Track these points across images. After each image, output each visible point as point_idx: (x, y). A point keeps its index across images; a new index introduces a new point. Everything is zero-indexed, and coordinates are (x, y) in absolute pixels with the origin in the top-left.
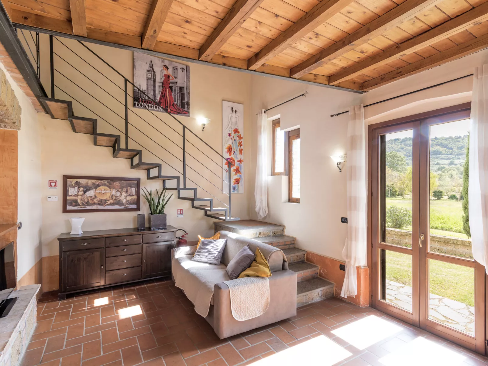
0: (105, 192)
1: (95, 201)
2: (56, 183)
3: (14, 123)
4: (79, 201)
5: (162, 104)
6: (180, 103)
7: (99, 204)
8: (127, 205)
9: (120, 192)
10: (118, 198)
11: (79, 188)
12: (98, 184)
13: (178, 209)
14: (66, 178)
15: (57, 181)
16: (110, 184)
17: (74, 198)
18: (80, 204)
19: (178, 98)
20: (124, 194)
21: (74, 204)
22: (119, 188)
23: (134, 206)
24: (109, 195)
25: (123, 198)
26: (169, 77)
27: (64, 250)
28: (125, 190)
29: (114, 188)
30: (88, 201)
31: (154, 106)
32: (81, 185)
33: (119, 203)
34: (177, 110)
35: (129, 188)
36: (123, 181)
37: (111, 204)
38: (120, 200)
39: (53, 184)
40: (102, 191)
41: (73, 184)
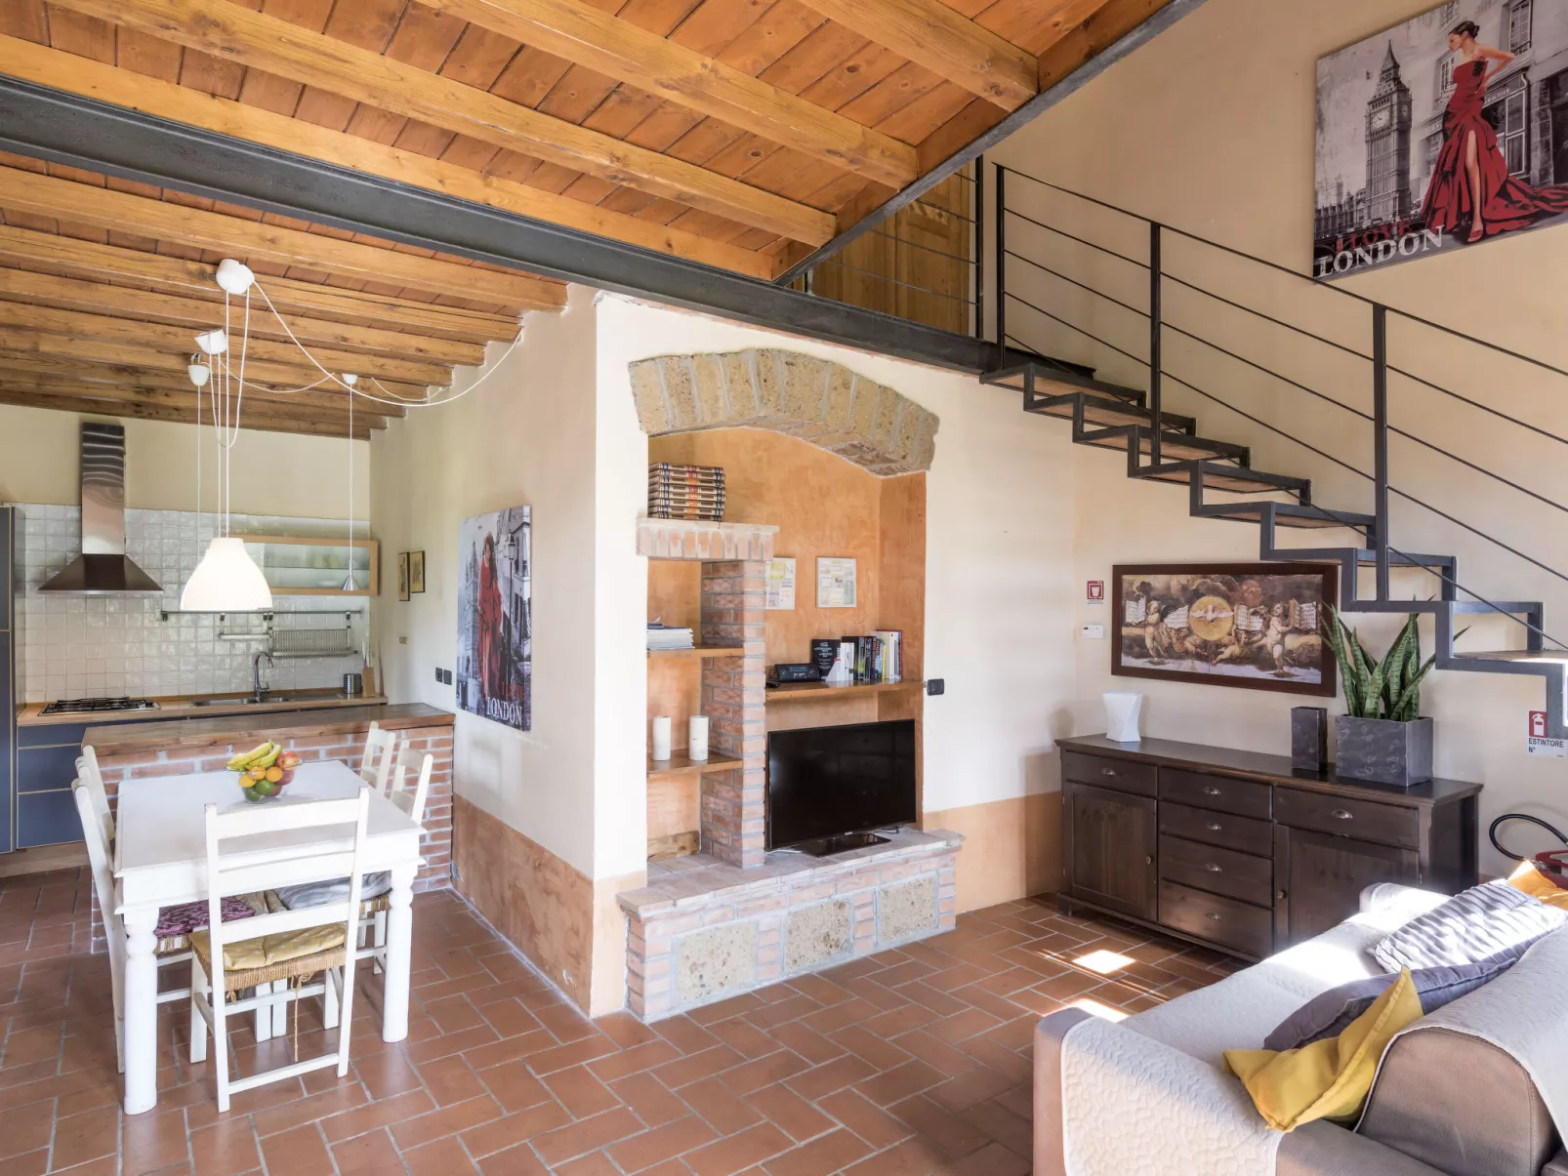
0: (1214, 615)
1: (1189, 644)
2: (1100, 585)
4: (1149, 643)
5: (1439, 215)
6: (1544, 163)
7: (1199, 657)
8: (1286, 669)
9: (1261, 616)
10: (1255, 639)
11: (1148, 601)
12: (1194, 587)
13: (1532, 713)
14: (1120, 571)
16: (1231, 589)
17: (1137, 631)
18: (1151, 652)
20: (1276, 625)
21: (1137, 649)
22: (1258, 602)
23: (1313, 676)
24: (1227, 626)
25: (1274, 639)
28: (1278, 608)
29: (1244, 601)
30: (1171, 645)
31: (1397, 242)
32: (1152, 594)
33: (1256, 655)
34: (1524, 207)
35: (1293, 602)
36: (1271, 577)
37: (1233, 660)
38: (1261, 648)
39: (1095, 591)
40: (1206, 612)
41: (1135, 589)
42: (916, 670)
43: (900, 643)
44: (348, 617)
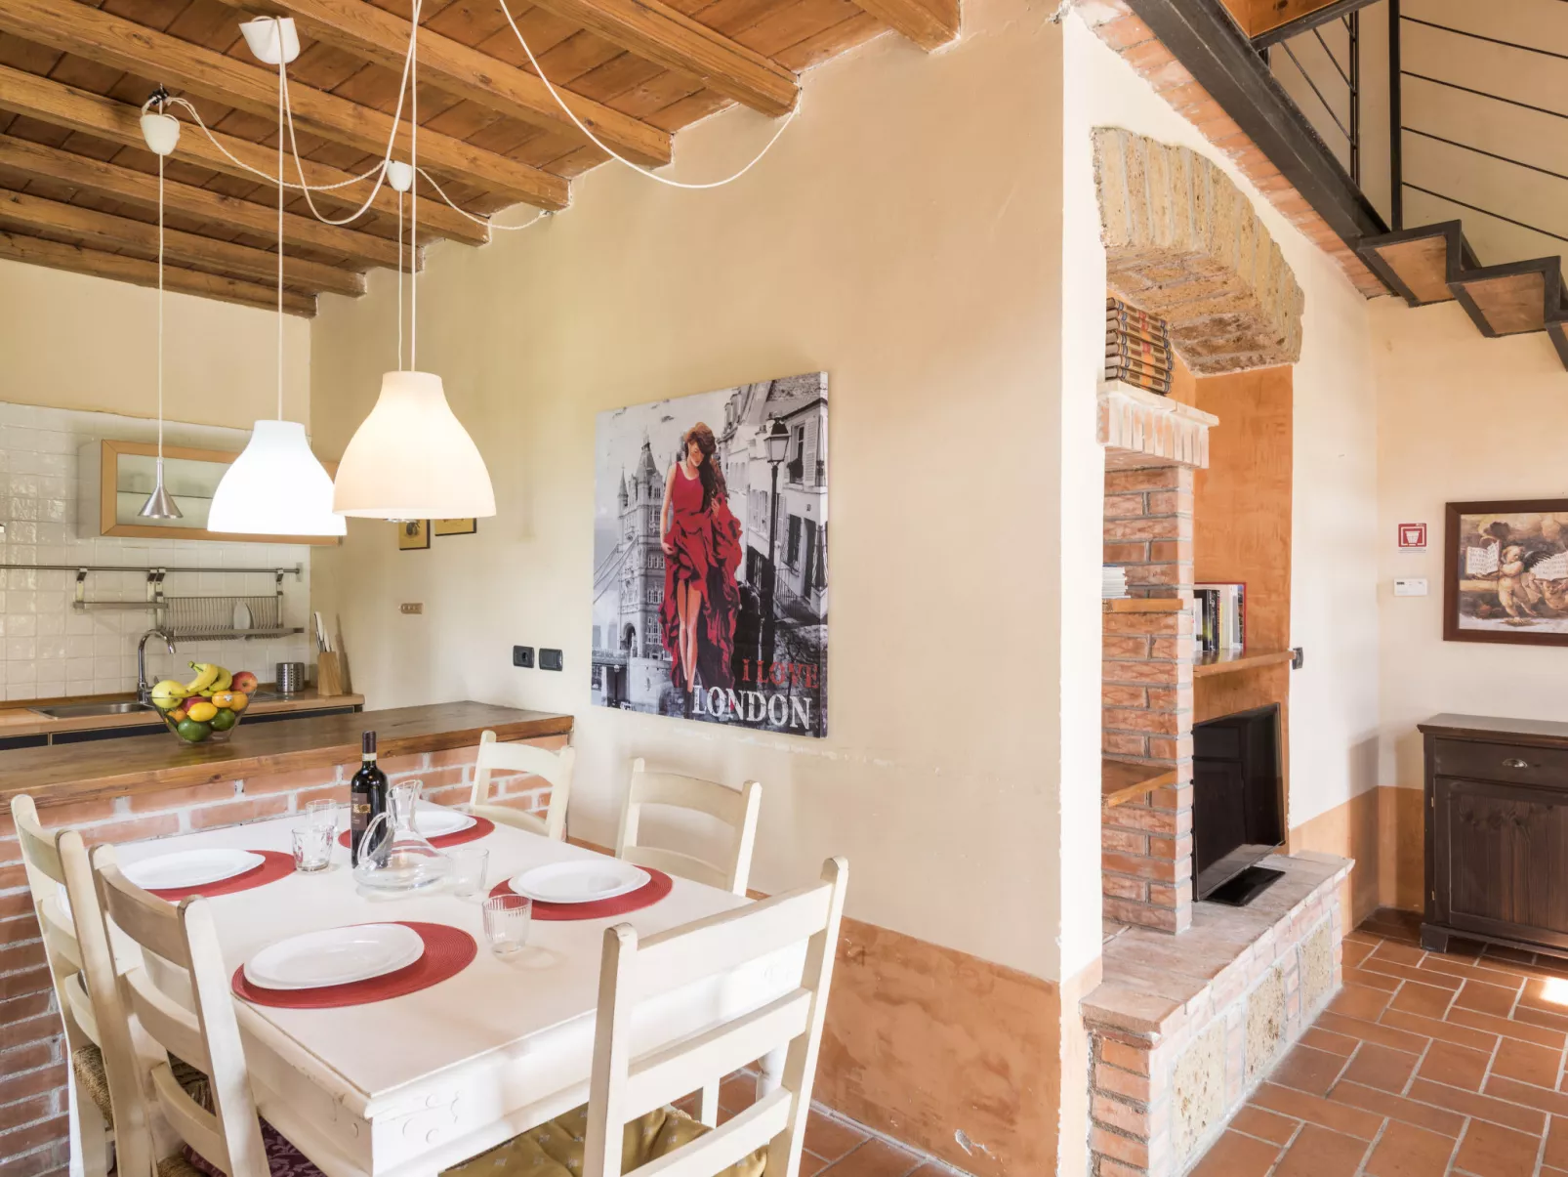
2: (1422, 531)
3: (1281, 341)
4: (1504, 599)
11: (1503, 547)
14: (1455, 511)
15: (1425, 525)
17: (1486, 585)
21: (1485, 607)
27: (1439, 770)
30: (1542, 601)
32: (1511, 537)
39: (1413, 536)
41: (1481, 531)
42: (1274, 636)
43: (1241, 600)
44: (279, 579)
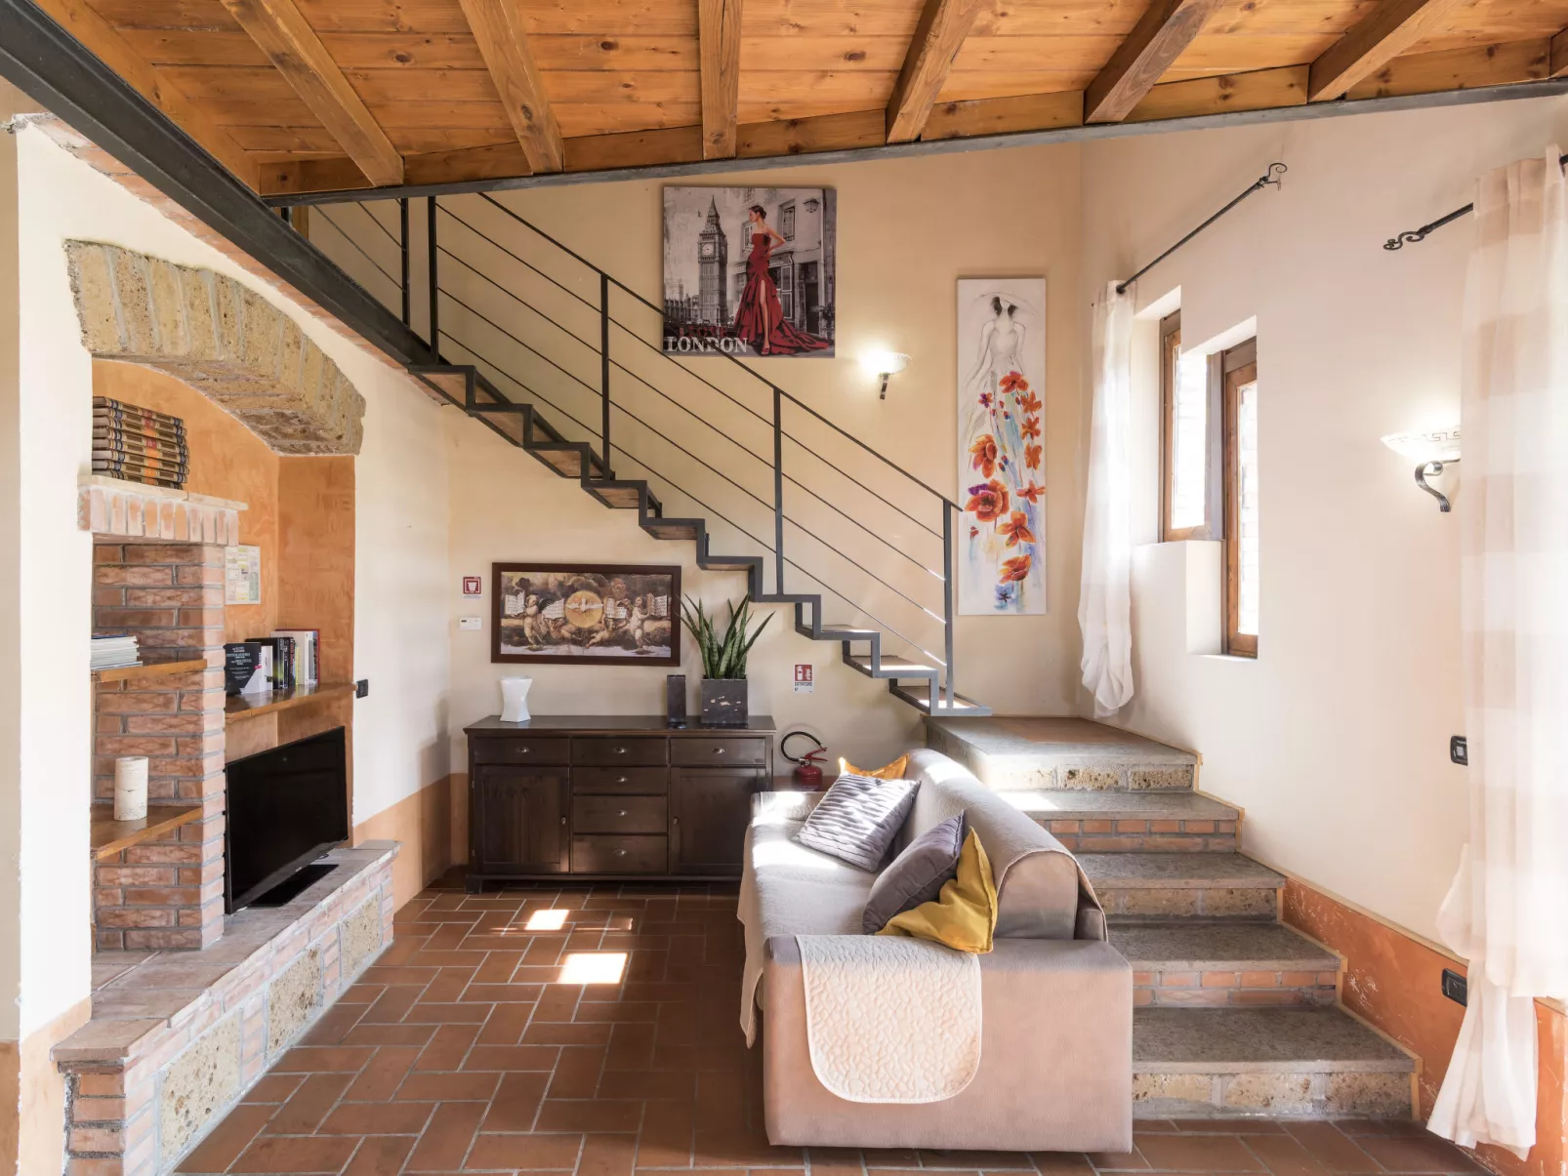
0: (588, 607)
1: (565, 632)
2: (478, 581)
3: (340, 437)
4: (527, 632)
5: (745, 330)
6: (802, 316)
7: (575, 642)
8: (645, 647)
9: (626, 607)
10: (621, 625)
11: (527, 595)
12: (570, 583)
13: (796, 666)
14: (499, 568)
15: (482, 577)
16: (601, 585)
17: (516, 622)
18: (530, 640)
19: (797, 299)
20: (637, 614)
21: (516, 638)
22: (623, 595)
23: (664, 652)
24: (597, 616)
25: (636, 624)
26: (766, 239)
27: (477, 760)
28: (639, 600)
29: (611, 595)
30: (549, 633)
31: (720, 341)
33: (622, 638)
34: (791, 341)
35: (650, 595)
36: (634, 576)
37: (602, 643)
38: (626, 632)
39: (472, 586)
40: (580, 604)
41: (514, 584)
43: (316, 644)
